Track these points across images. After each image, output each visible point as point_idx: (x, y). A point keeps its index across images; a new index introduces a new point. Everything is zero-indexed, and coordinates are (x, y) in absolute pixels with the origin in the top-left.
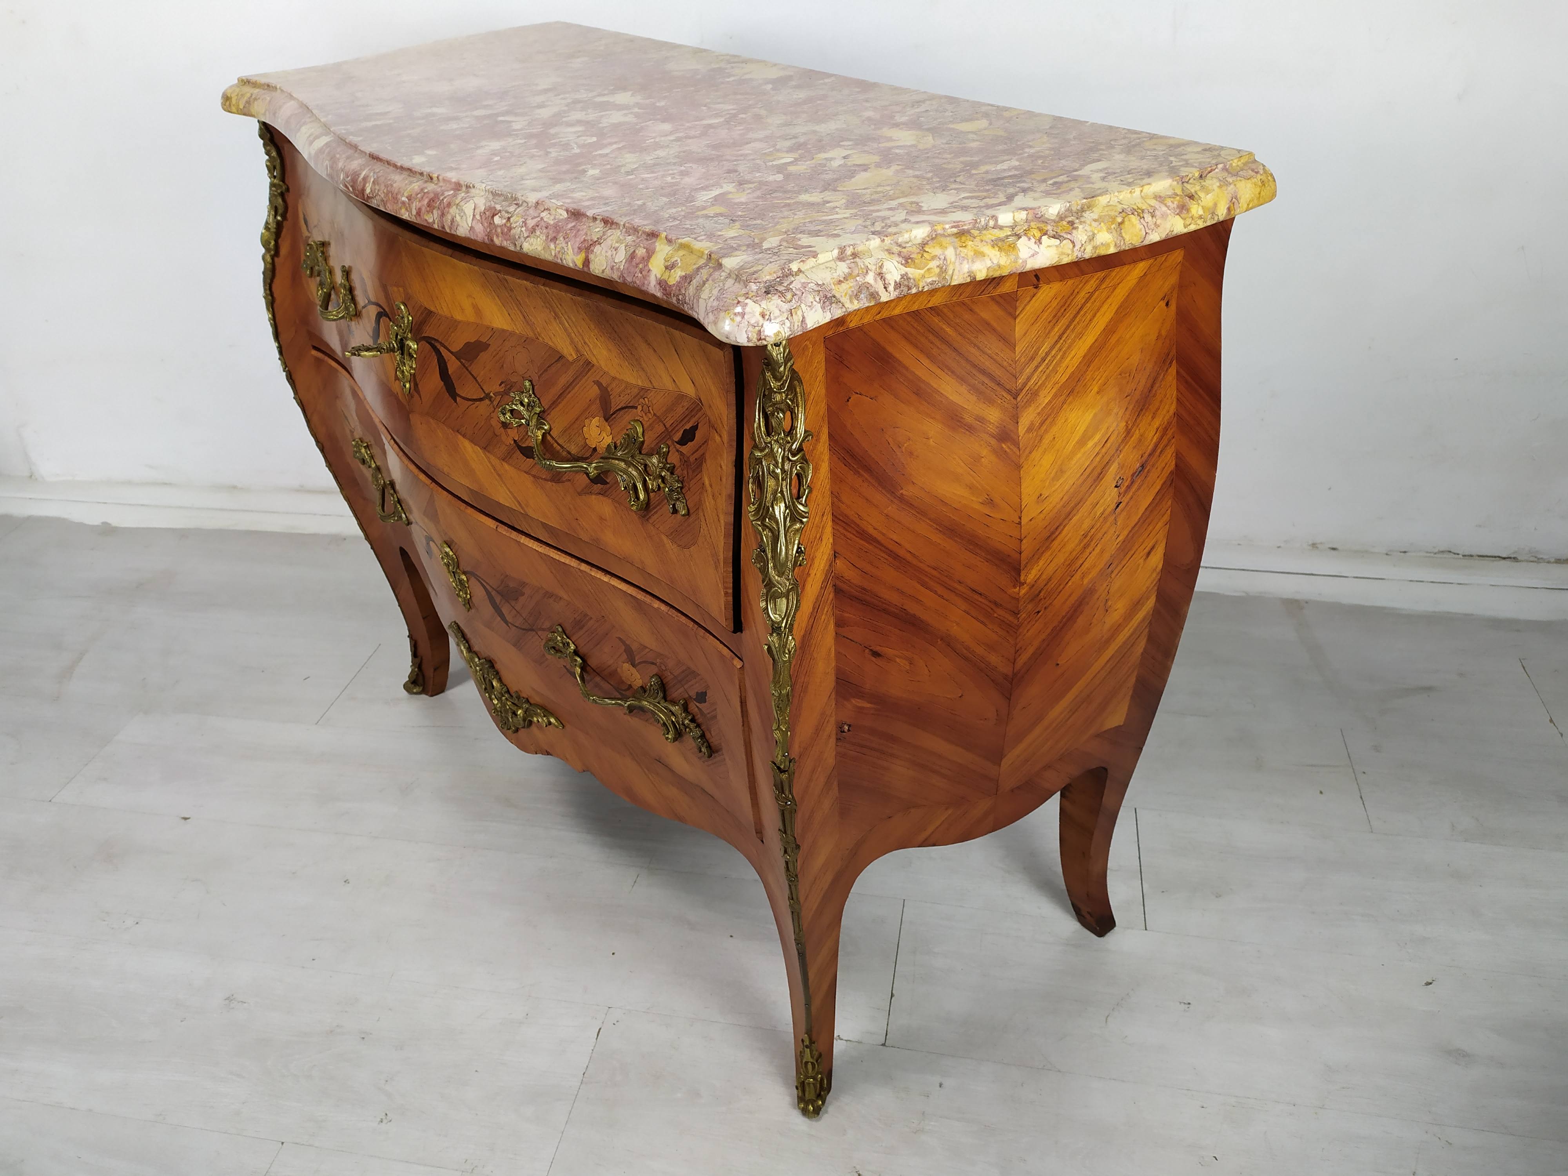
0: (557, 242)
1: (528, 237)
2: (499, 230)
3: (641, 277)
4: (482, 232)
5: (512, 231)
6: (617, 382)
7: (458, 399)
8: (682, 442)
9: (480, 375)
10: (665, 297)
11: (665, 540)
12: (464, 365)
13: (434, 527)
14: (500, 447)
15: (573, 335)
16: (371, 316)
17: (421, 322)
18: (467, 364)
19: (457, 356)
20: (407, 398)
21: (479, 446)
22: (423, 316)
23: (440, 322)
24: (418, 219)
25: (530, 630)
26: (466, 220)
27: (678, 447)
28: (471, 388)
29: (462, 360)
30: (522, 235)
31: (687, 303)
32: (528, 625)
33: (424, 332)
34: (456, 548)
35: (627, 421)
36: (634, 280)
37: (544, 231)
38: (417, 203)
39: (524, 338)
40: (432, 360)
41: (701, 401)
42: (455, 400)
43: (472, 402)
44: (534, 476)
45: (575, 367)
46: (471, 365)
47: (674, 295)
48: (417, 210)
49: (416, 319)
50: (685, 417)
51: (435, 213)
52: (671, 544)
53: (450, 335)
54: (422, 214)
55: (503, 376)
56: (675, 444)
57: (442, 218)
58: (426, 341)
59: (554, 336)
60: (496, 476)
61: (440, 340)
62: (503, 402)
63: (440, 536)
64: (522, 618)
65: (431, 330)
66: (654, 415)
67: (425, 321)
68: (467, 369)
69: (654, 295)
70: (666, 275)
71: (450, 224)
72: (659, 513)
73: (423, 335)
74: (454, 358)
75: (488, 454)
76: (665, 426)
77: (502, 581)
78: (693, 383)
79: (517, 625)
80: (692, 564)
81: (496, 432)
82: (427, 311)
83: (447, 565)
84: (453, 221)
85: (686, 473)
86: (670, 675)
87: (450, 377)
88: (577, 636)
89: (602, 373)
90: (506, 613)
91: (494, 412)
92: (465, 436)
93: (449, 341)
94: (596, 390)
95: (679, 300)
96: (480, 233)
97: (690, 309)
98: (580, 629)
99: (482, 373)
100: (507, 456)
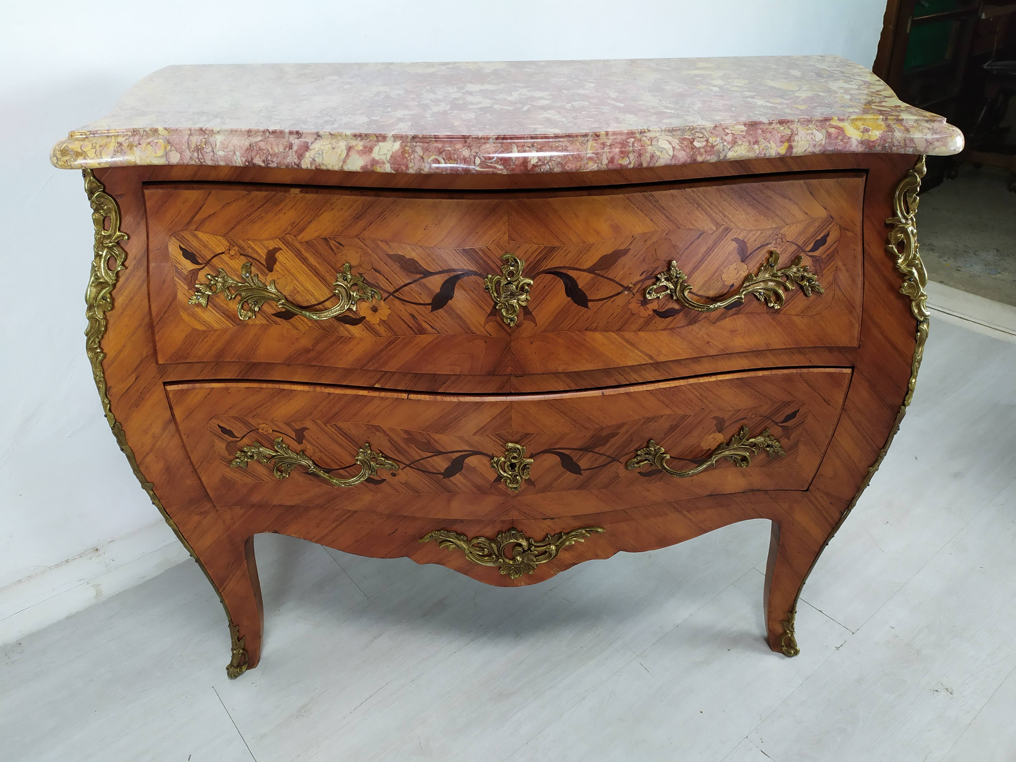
0: (760, 143)
1: (731, 148)
2: (702, 150)
3: (842, 145)
4: (685, 157)
5: (715, 148)
6: (752, 233)
7: (590, 304)
8: (814, 249)
9: (619, 276)
10: (867, 150)
11: (795, 319)
12: (599, 275)
13: (491, 438)
14: (636, 322)
15: (714, 215)
16: (430, 286)
17: (539, 260)
18: (602, 273)
19: (590, 270)
20: (509, 331)
21: (612, 331)
22: (542, 255)
23: (567, 252)
24: (610, 166)
25: (611, 462)
26: (667, 152)
27: (810, 254)
28: (607, 290)
29: (596, 272)
30: (726, 148)
31: (897, 146)
32: (610, 459)
33: (544, 267)
34: (531, 438)
35: (762, 255)
36: (836, 148)
37: (744, 140)
38: (608, 154)
39: (666, 232)
40: (555, 286)
41: (832, 217)
42: (586, 306)
43: (607, 300)
44: (671, 329)
45: (715, 236)
46: (607, 272)
47: (879, 146)
48: (609, 159)
49: (531, 260)
50: (817, 233)
51: (631, 156)
52: (801, 319)
53: (582, 258)
54: (615, 161)
55: (645, 267)
56: (807, 253)
57: (639, 158)
58: (547, 273)
59: (696, 221)
60: (629, 346)
61: (567, 265)
62: (644, 287)
63: (502, 441)
64: (605, 457)
65: (554, 262)
66: (787, 242)
67: (544, 258)
68: (602, 276)
69: (854, 151)
70: (866, 137)
71: (649, 160)
72: (792, 303)
73: (541, 270)
74: (586, 273)
75: (622, 333)
76: (797, 245)
77: (593, 437)
78: (825, 208)
79: (594, 467)
80: (822, 322)
81: (634, 313)
82: (547, 249)
83: (505, 462)
84: (652, 156)
85: (818, 267)
86: (759, 418)
87: (580, 290)
88: (668, 438)
89: (739, 231)
90: (583, 464)
91: (633, 298)
92: (595, 330)
93: (579, 263)
94: (734, 245)
95: (885, 147)
96: (682, 157)
97: (901, 148)
98: (673, 432)
99: (621, 273)
100: (644, 326)
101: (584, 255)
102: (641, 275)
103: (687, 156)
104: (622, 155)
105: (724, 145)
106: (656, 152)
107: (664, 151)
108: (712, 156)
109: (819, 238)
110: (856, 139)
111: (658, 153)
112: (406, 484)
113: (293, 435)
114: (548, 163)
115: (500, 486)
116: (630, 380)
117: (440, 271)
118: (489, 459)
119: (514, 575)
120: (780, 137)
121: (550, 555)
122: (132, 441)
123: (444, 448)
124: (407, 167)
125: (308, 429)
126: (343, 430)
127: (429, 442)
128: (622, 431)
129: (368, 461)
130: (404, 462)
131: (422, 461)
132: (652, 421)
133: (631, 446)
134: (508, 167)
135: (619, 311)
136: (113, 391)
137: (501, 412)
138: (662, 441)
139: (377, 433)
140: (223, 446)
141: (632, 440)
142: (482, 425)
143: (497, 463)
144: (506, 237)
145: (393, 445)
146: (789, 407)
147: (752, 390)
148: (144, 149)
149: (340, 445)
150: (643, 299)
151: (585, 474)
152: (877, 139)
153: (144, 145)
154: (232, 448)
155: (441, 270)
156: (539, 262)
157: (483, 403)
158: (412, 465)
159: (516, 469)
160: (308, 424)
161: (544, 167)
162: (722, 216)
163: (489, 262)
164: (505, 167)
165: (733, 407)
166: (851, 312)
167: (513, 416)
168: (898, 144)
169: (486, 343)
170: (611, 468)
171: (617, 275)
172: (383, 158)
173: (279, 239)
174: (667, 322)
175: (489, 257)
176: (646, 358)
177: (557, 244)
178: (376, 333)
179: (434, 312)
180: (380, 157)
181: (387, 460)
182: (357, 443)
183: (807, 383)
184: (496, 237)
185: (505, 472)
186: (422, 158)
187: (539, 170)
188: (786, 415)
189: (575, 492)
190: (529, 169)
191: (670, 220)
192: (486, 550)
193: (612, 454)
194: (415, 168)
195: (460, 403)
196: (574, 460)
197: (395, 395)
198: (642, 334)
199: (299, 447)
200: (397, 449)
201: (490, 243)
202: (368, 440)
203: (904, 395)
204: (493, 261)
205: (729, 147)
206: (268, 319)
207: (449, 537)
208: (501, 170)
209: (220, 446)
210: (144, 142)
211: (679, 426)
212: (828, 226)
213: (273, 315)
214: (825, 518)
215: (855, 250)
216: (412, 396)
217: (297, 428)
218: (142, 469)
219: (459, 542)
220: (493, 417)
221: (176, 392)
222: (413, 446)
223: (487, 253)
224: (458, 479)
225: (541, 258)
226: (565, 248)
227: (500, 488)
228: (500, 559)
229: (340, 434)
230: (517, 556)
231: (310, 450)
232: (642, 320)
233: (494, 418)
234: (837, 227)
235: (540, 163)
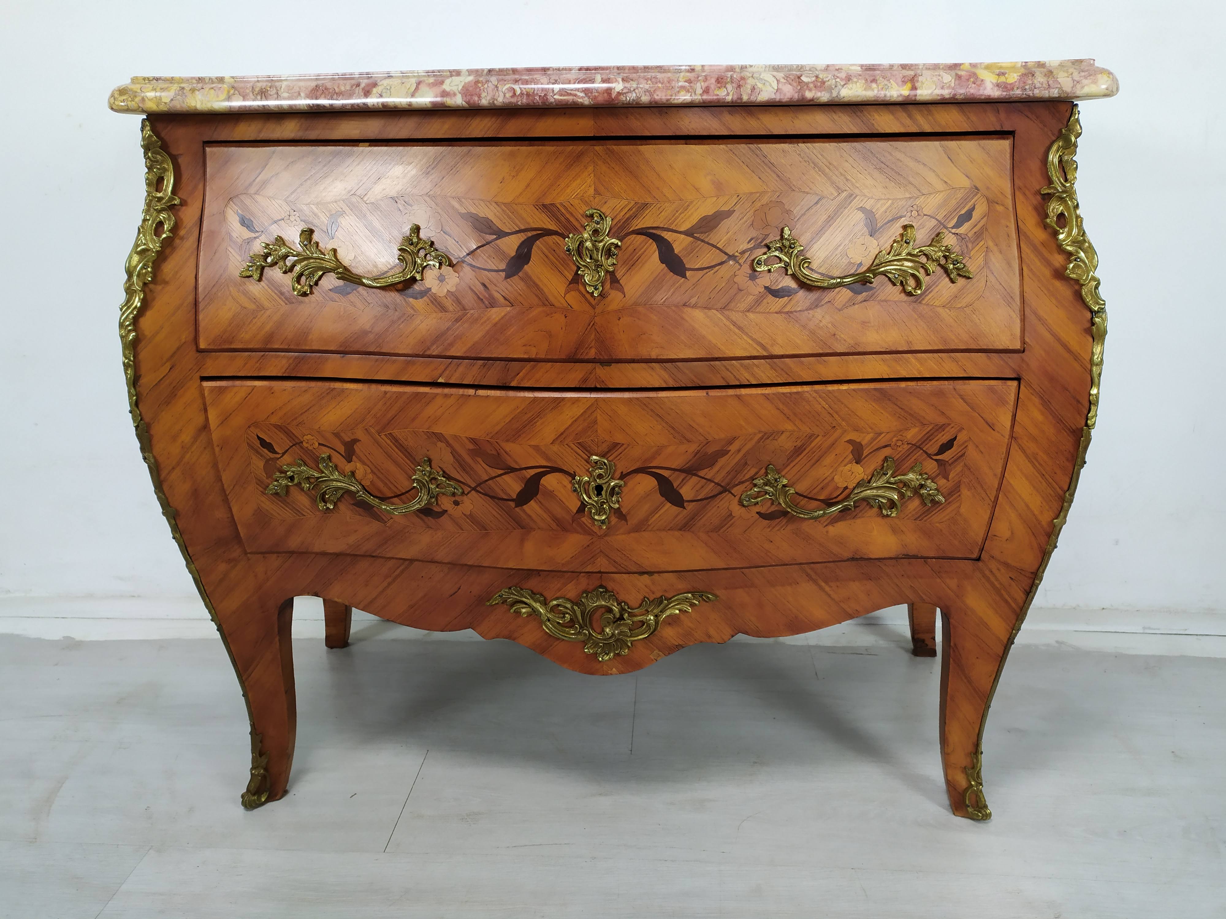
0: (878, 82)
1: (844, 85)
2: (811, 85)
3: (975, 87)
4: (791, 94)
5: (826, 84)
6: (882, 202)
7: (688, 274)
8: (958, 225)
9: (722, 241)
10: (1005, 93)
11: (941, 310)
12: (698, 239)
13: (572, 449)
14: (745, 300)
15: (834, 177)
16: (505, 248)
17: (628, 219)
18: (702, 236)
19: (688, 233)
20: (593, 302)
21: (714, 309)
22: (632, 212)
23: (661, 210)
24: (705, 97)
25: (721, 493)
26: (771, 85)
27: (954, 231)
28: (708, 257)
29: (695, 235)
30: (838, 84)
31: (1039, 88)
32: (719, 489)
33: (633, 227)
34: (620, 450)
35: (896, 230)
36: (968, 90)
37: (860, 77)
38: (702, 84)
39: (778, 194)
40: (647, 249)
41: (977, 188)
42: (684, 276)
43: (708, 270)
44: (787, 313)
45: (836, 203)
46: (708, 236)
47: (1018, 88)
48: (703, 88)
49: (618, 218)
50: (959, 206)
51: (729, 86)
52: (948, 311)
53: (678, 217)
54: (711, 91)
55: (753, 233)
56: (950, 229)
57: (738, 89)
58: (638, 234)
59: (813, 183)
60: (737, 331)
61: (661, 226)
62: (752, 258)
63: (586, 453)
64: (713, 484)
65: (646, 221)
66: (925, 215)
67: (635, 216)
68: (703, 241)
69: (989, 96)
70: (1002, 79)
71: (750, 92)
72: (935, 291)
73: (631, 230)
74: (683, 236)
75: (727, 313)
76: (937, 220)
77: (697, 453)
78: (967, 177)
79: (699, 498)
80: (975, 316)
81: (741, 288)
82: (638, 205)
83: (588, 483)
84: (753, 89)
85: (964, 247)
86: (906, 447)
87: (677, 256)
88: (792, 465)
89: (866, 199)
90: (686, 492)
91: (739, 269)
92: (695, 306)
93: (675, 223)
94: (860, 215)
95: (1025, 89)
96: (788, 92)
97: (1044, 90)
98: (798, 456)
99: (725, 238)
100: (754, 305)
101: (680, 214)
102: (748, 243)
103: (794, 90)
104: (719, 85)
105: (836, 82)
106: (758, 84)
107: (768, 84)
108: (823, 93)
109: (963, 212)
110: (991, 82)
111: (760, 85)
112: (471, 517)
113: (342, 449)
114: (634, 90)
115: (583, 519)
116: (741, 379)
117: (517, 231)
118: (570, 479)
119: (603, 656)
120: (902, 77)
121: (649, 625)
122: (158, 448)
123: (516, 462)
124: (479, 96)
125: (359, 441)
126: (400, 441)
127: (498, 454)
128: (733, 448)
129: (427, 482)
130: (469, 484)
131: (490, 482)
132: (771, 438)
133: (746, 471)
134: (590, 94)
135: (724, 284)
136: (143, 381)
137: (585, 412)
138: (785, 468)
139: (440, 444)
140: (261, 464)
141: (746, 463)
142: (562, 429)
143: (579, 482)
144: (591, 191)
145: (456, 460)
146: (943, 433)
147: (895, 406)
148: (206, 93)
149: (395, 462)
150: (751, 272)
151: (690, 507)
152: (1016, 82)
153: (207, 89)
154: (271, 467)
155: (518, 229)
156: (628, 221)
157: (563, 399)
158: (478, 489)
159: (603, 493)
160: (360, 434)
161: (629, 95)
162: (845, 180)
163: (572, 219)
164: (586, 94)
165: (872, 429)
166: (1009, 305)
167: (599, 417)
168: (1041, 86)
169: (566, 317)
170: (722, 503)
171: (721, 240)
172: (454, 89)
173: (343, 201)
174: (782, 303)
175: (571, 214)
176: (758, 348)
177: (649, 200)
178: (443, 309)
179: (508, 280)
180: (451, 88)
181: (449, 481)
182: (414, 459)
183: (963, 399)
184: (580, 190)
185: (590, 498)
186: (496, 87)
187: (624, 99)
188: (941, 444)
189: (677, 533)
190: (613, 97)
191: (781, 179)
192: (567, 615)
193: (722, 481)
194: (488, 98)
195: (535, 399)
196: (675, 485)
197: (461, 391)
198: (751, 316)
199: (348, 468)
200: (461, 465)
201: (573, 197)
202: (428, 453)
203: (1086, 412)
204: (576, 219)
205: (842, 84)
206: (324, 295)
207: (523, 596)
208: (582, 97)
209: (258, 464)
210: (207, 87)
211: (805, 449)
212: (972, 198)
213: (330, 290)
214: (1006, 602)
215: (1007, 227)
216: (481, 392)
217: (347, 439)
218: (165, 487)
219: (534, 604)
220: (574, 419)
221: (213, 389)
222: (480, 460)
223: (569, 209)
224: (533, 507)
225: (631, 216)
226: (659, 205)
227: (584, 523)
228: (585, 630)
229: (396, 446)
230: (606, 626)
231: (361, 470)
232: (751, 298)
233: (575, 421)
234: (983, 200)
235: (625, 91)
